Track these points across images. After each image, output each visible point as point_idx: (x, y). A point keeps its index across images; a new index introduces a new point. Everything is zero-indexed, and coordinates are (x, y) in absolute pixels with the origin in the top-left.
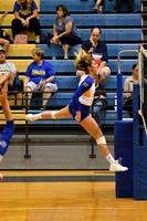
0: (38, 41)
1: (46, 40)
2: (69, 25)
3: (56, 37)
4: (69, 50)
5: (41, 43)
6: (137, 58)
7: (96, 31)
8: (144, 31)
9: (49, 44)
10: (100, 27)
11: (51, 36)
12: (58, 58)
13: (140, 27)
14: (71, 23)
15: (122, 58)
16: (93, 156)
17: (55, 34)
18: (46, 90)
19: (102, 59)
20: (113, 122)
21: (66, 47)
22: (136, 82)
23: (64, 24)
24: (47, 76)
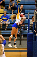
0: (4, 8)
1: (7, 8)
2: (14, 4)
3: (10, 7)
4: (14, 11)
5: (5, 9)
6: (34, 14)
7: (22, 6)
8: (36, 6)
9: (8, 9)
10: (23, 4)
11: (8, 7)
12: (10, 14)
13: (35, 4)
14: (14, 3)
15: (29, 14)
16: (20, 44)
17: (10, 6)
18: (7, 24)
19: (24, 14)
20: (27, 34)
21: (13, 10)
22: (34, 22)
23: (12, 3)
24: (7, 19)
